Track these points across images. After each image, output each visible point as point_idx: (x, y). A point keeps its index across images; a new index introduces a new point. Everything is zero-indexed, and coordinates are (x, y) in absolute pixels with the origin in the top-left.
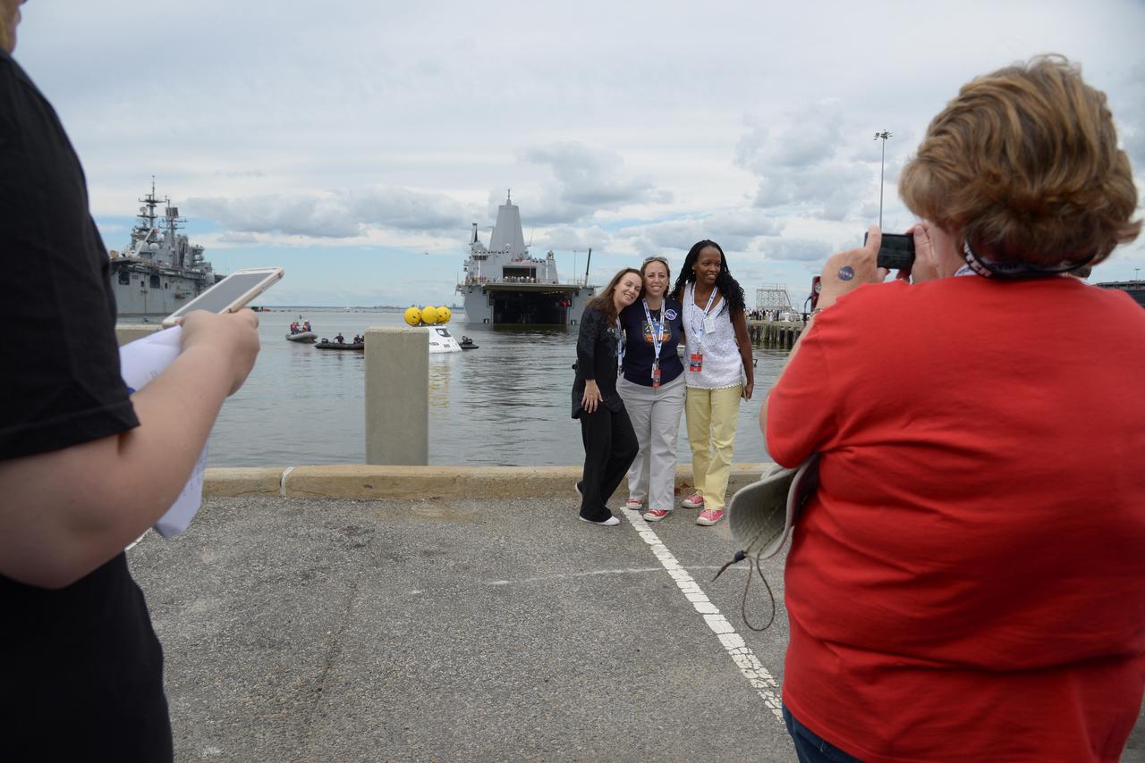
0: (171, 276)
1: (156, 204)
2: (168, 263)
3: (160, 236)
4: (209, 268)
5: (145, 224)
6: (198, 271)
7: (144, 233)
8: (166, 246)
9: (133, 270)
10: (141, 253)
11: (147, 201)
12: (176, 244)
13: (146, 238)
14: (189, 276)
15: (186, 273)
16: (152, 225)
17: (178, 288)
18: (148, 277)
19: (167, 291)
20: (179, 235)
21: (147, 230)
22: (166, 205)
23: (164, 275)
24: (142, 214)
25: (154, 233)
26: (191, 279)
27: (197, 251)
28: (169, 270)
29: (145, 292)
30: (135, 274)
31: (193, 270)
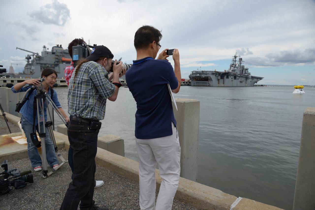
0: (239, 76)
1: (237, 57)
2: (239, 73)
3: (237, 66)
4: (249, 74)
5: (233, 63)
6: (247, 75)
7: (233, 65)
8: (238, 68)
9: (230, 75)
10: (232, 71)
11: (234, 57)
12: (241, 68)
13: (234, 67)
14: (244, 76)
15: (243, 75)
16: (235, 63)
17: (241, 79)
18: (233, 77)
19: (238, 80)
20: (242, 65)
21: (234, 64)
22: (239, 57)
23: (237, 76)
24: (233, 60)
25: (236, 65)
26: (244, 77)
27: (247, 69)
28: (239, 75)
29: (233, 81)
30: (231, 76)
31: (245, 75)
